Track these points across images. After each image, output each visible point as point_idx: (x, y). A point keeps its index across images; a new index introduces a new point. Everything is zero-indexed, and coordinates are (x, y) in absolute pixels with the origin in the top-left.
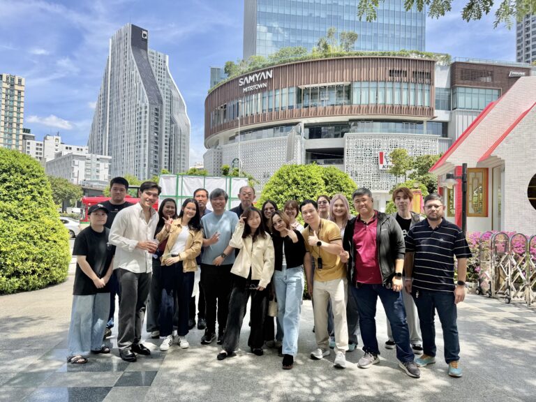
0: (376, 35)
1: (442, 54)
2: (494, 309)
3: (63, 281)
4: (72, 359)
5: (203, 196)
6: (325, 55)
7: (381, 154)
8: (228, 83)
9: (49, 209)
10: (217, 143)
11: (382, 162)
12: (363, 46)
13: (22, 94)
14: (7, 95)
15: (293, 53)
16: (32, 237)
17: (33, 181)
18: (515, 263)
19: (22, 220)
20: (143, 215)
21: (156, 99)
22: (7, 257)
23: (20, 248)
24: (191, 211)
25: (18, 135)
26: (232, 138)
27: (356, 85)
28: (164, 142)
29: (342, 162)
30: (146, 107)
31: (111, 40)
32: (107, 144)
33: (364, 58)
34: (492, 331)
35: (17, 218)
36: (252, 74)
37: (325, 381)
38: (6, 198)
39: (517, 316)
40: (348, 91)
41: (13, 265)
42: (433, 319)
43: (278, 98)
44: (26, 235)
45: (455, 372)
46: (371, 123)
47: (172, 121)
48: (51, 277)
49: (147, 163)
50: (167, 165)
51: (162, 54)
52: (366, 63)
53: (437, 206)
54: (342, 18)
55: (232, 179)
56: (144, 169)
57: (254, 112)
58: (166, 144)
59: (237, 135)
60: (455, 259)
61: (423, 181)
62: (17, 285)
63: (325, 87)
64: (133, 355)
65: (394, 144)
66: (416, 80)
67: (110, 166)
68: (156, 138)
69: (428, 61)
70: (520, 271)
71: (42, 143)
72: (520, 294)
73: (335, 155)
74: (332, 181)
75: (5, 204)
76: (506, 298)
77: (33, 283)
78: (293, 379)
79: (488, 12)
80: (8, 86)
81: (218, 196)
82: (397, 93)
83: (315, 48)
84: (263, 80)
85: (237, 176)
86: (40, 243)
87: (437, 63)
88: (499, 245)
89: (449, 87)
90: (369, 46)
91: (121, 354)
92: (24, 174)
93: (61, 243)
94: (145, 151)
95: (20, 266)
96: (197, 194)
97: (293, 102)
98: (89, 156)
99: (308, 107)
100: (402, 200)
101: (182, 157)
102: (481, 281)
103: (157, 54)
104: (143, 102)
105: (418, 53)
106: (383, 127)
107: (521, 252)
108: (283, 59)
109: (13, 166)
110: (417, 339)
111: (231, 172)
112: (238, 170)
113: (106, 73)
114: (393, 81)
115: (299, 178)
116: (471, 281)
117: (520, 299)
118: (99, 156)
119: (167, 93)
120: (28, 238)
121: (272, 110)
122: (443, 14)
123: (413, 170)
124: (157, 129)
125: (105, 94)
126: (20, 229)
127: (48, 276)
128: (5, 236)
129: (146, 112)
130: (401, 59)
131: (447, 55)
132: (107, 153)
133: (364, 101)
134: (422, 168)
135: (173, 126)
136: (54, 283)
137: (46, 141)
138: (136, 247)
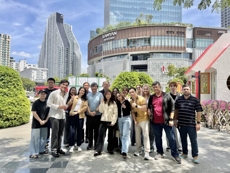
0: (161, 16)
1: (189, 24)
2: (213, 133)
3: (28, 123)
4: (32, 156)
5: (87, 86)
6: (139, 25)
7: (164, 67)
8: (98, 37)
9: (21, 92)
10: (93, 63)
11: (164, 71)
12: (155, 21)
13: (10, 42)
14: (3, 43)
15: (125, 24)
17: (14, 79)
18: (222, 114)
19: (10, 97)
20: (61, 94)
21: (67, 44)
22: (4, 112)
23: (9, 108)
24: (82, 92)
25: (8, 60)
26: (99, 61)
27: (152, 38)
28: (70, 63)
29: (147, 71)
30: (63, 48)
31: (47, 19)
32: (46, 64)
33: (156, 26)
34: (212, 143)
35: (8, 96)
36: (108, 33)
37: (140, 165)
38: (3, 87)
39: (223, 137)
40: (149, 40)
41: (6, 116)
42: (187, 138)
43: (119, 43)
45: (196, 161)
46: (159, 54)
47: (74, 54)
48: (22, 121)
49: (63, 72)
50: (72, 72)
51: (69, 25)
52: (157, 28)
53: (188, 90)
54: (146, 9)
55: (100, 78)
56: (62, 74)
57: (109, 50)
58: (71, 63)
59: (102, 59)
60: (196, 112)
61: (182, 79)
62: (8, 124)
63: (139, 38)
64: (58, 154)
65: (169, 63)
66: (178, 35)
67: (47, 73)
68: (67, 61)
69: (183, 27)
70: (224, 117)
71: (18, 63)
72: (224, 127)
73: (144, 68)
74: (143, 79)
75: (3, 90)
76: (218, 129)
77: (15, 124)
78: (126, 164)
79: (209, 6)
80: (4, 39)
81: (94, 85)
82: (170, 41)
83: (135, 22)
85: (102, 77)
86: (18, 106)
87: (187, 28)
88: (215, 106)
89: (192, 38)
90: (158, 21)
91: (53, 154)
92: (11, 77)
93: (27, 106)
94: (62, 66)
95: (9, 116)
96: (85, 85)
97: (126, 45)
98: (38, 69)
99: (132, 47)
100: (173, 87)
101: (78, 69)
102: (207, 122)
103: (67, 25)
104: (61, 45)
105: (179, 24)
106: (164, 55)
107: (224, 109)
108: (121, 27)
109: (6, 73)
110: (180, 147)
111: (99, 75)
112: (102, 74)
113: (46, 34)
114: (168, 36)
115: (128, 78)
116: (203, 122)
117: (224, 129)
118: (42, 69)
119: (71, 42)
120: (13, 104)
121: (116, 48)
122: (190, 7)
123: (177, 74)
124: (67, 57)
125: (45, 42)
126: (9, 100)
127: (21, 120)
128: (3, 103)
129: (63, 50)
130: (172, 26)
131: (191, 24)
132: (46, 67)
133: (156, 45)
134: (181, 73)
135: (74, 55)
136: (24, 123)
137: (20, 62)
138: (59, 108)
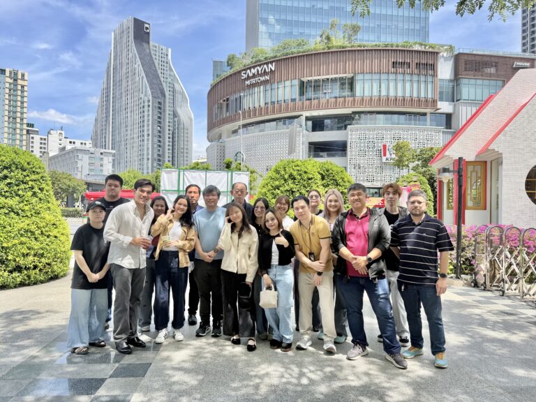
0: (379, 26)
1: (446, 45)
2: (488, 301)
3: (65, 275)
5: (195, 192)
6: (328, 47)
7: (385, 146)
8: (231, 76)
9: (49, 205)
10: (220, 137)
11: (385, 155)
12: (366, 38)
13: (26, 88)
14: (10, 90)
15: (295, 45)
16: (33, 233)
17: (33, 177)
18: (509, 256)
19: (23, 216)
20: (138, 212)
21: (158, 93)
22: (9, 252)
23: (21, 243)
24: (182, 207)
25: (21, 130)
26: (235, 132)
27: (359, 77)
28: (167, 136)
29: (345, 155)
30: (149, 101)
31: (113, 34)
32: (111, 139)
33: (366, 50)
34: (483, 323)
35: (18, 214)
36: (254, 67)
37: (313, 372)
38: (7, 194)
39: (508, 309)
40: (352, 83)
41: (15, 261)
42: (420, 312)
43: (281, 91)
44: (27, 231)
45: (440, 362)
46: (374, 115)
47: (175, 115)
48: (52, 272)
49: (150, 157)
50: (171, 159)
51: (164, 48)
52: (369, 54)
53: (420, 203)
54: (345, 10)
55: (233, 174)
56: (148, 163)
57: (257, 106)
58: (169, 138)
59: (239, 128)
61: (424, 174)
62: (19, 280)
63: (328, 79)
64: (129, 348)
65: (396, 136)
66: (420, 71)
67: (114, 160)
68: (160, 132)
69: (432, 52)
70: (515, 264)
71: (46, 137)
72: (514, 286)
73: (339, 148)
74: (328, 176)
75: (6, 201)
76: (500, 290)
77: (35, 278)
78: (282, 370)
79: (480, 6)
80: (11, 81)
81: (211, 192)
82: (400, 85)
83: (319, 39)
84: (265, 73)
85: (240, 170)
86: (41, 238)
87: (441, 54)
88: (495, 239)
89: (453, 78)
90: (372, 38)
91: (117, 347)
92: (25, 171)
93: (62, 238)
94: (149, 144)
95: (21, 261)
96: (189, 190)
97: (296, 95)
98: (92, 150)
99: (311, 99)
100: (391, 196)
101: (185, 151)
102: (476, 274)
103: (159, 47)
104: (146, 95)
105: (421, 45)
106: (386, 119)
107: (516, 245)
108: (285, 51)
109: (14, 163)
110: (404, 331)
111: (233, 166)
112: (240, 164)
113: (109, 68)
114: (396, 73)
115: (295, 173)
116: (467, 274)
117: (514, 291)
118: (102, 151)
119: (169, 87)
120: (29, 234)
121: (274, 103)
122: (437, 9)
123: (417, 162)
124: (160, 122)
125: (108, 88)
126: (22, 225)
127: (50, 270)
128: (7, 232)
129: (149, 106)
130: (404, 51)
131: (451, 46)
132: (110, 147)
133: (367, 94)
134: (425, 161)
135: (176, 119)
136: (55, 277)
137: (49, 135)
138: (131, 243)
